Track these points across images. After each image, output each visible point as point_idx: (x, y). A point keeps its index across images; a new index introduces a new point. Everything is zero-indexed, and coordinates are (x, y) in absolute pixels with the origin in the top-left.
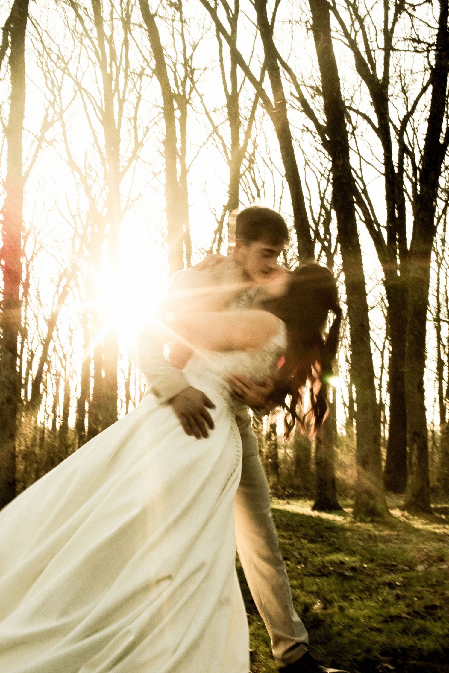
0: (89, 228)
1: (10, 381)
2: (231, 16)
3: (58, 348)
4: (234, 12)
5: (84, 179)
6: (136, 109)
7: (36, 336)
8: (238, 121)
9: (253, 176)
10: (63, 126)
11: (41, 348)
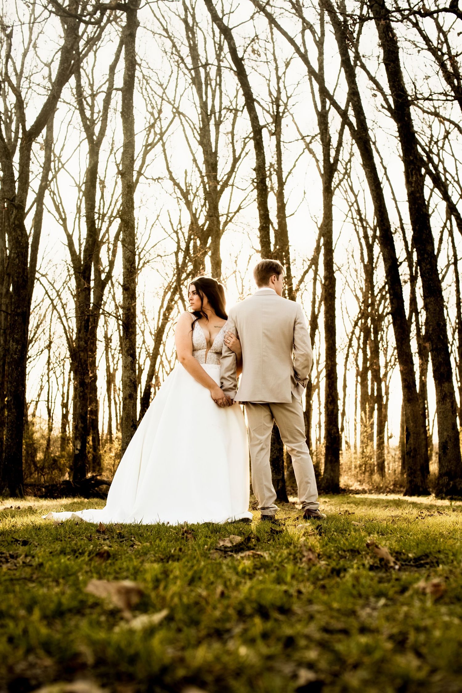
0: (192, 242)
1: (131, 380)
2: (318, 39)
3: (165, 363)
4: (320, 35)
5: (185, 195)
6: (233, 125)
7: (143, 350)
8: (328, 137)
9: (350, 184)
10: (163, 145)
11: (148, 362)
